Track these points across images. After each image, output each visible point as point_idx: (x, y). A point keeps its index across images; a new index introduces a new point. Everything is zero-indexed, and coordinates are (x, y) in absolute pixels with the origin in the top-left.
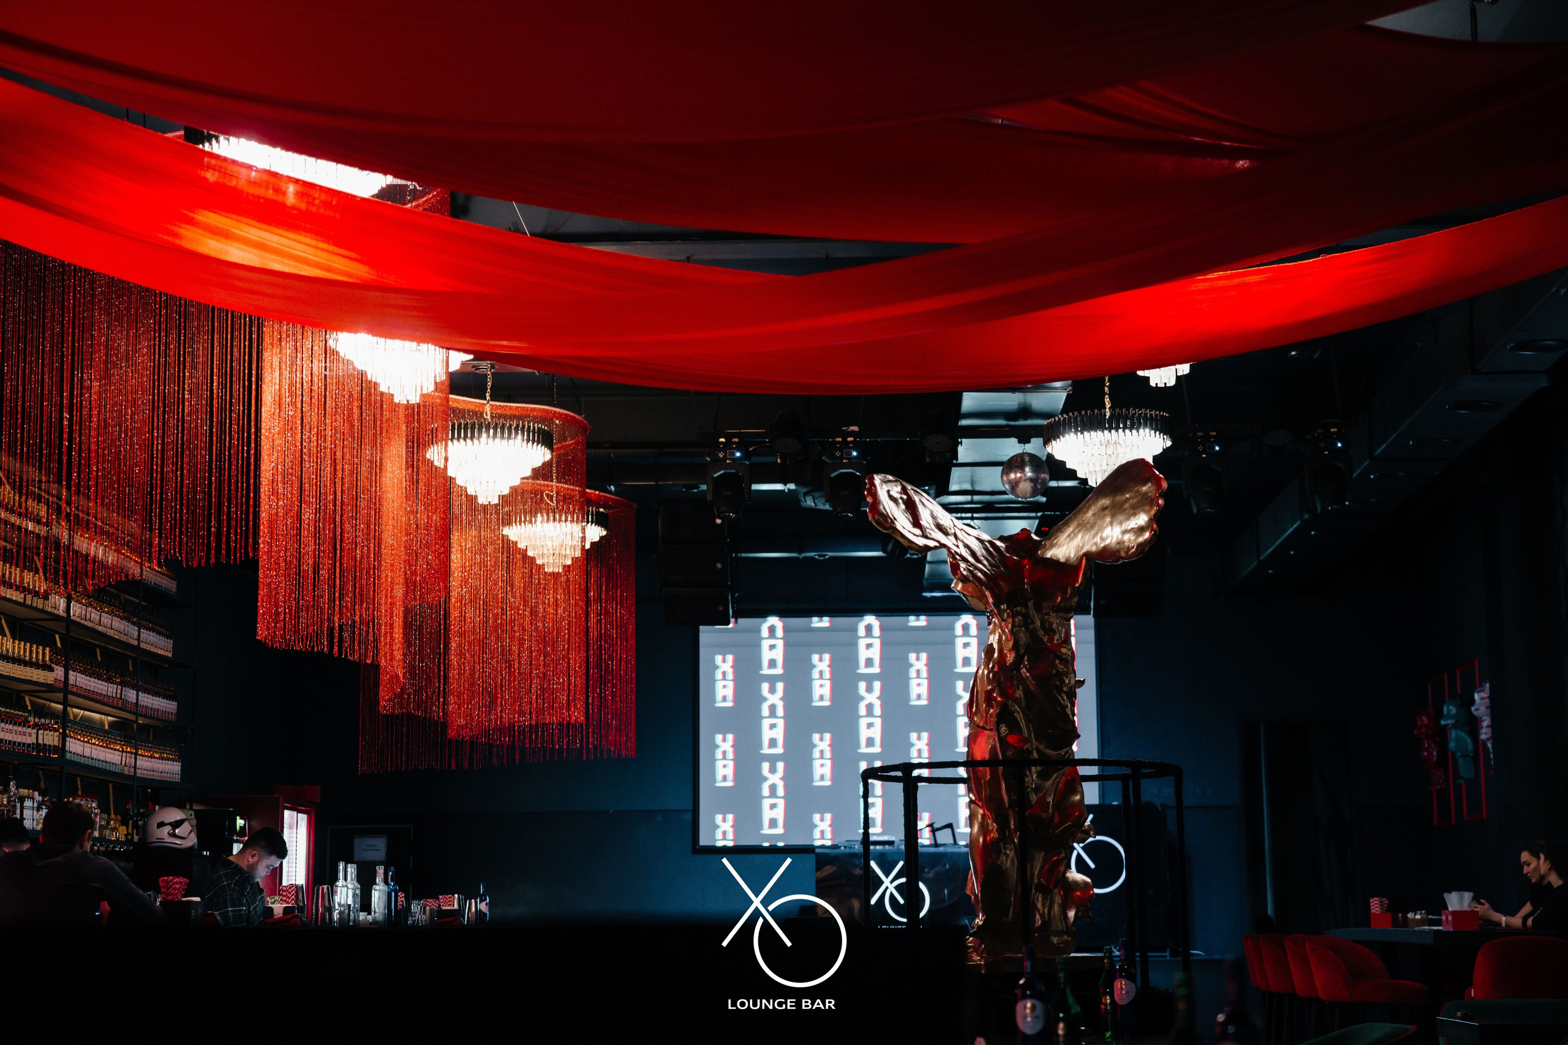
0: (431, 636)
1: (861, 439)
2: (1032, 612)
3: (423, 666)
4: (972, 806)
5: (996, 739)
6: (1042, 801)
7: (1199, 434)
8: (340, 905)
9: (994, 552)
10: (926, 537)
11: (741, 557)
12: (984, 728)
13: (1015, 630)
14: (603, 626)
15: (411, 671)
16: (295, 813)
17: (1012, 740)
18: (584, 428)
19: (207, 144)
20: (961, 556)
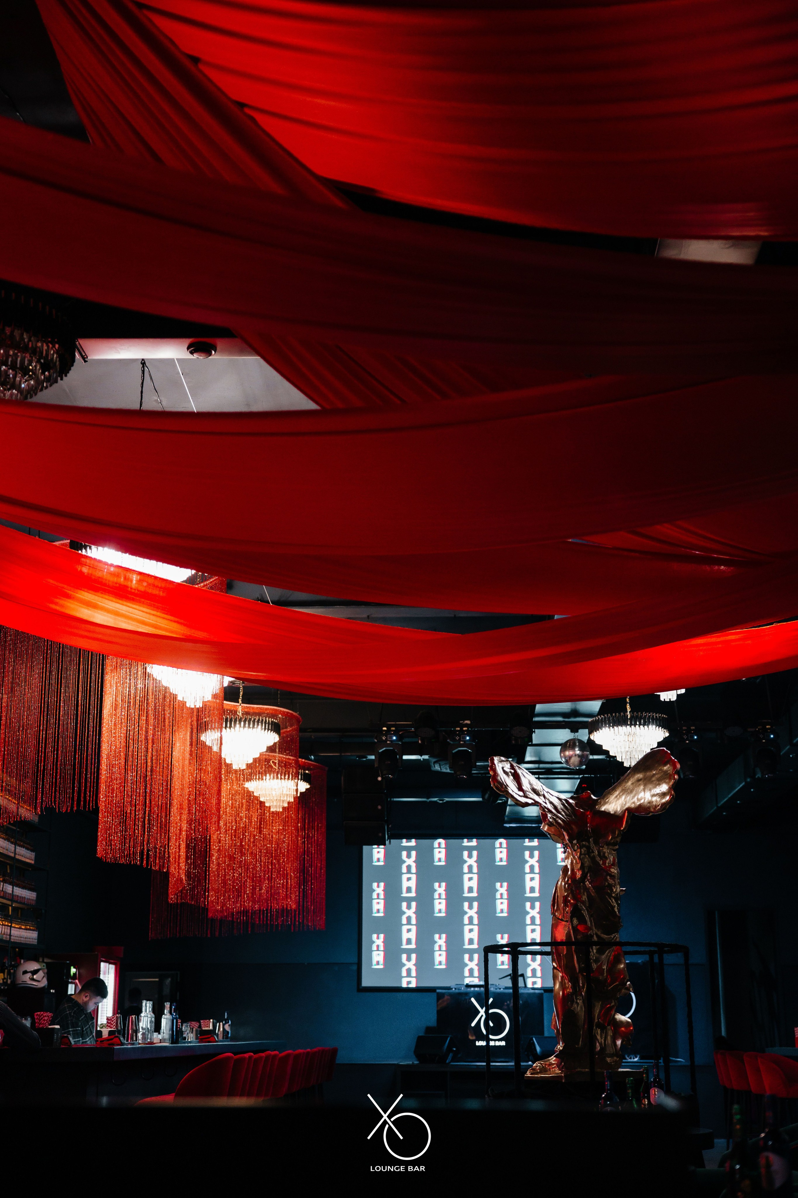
0: (201, 853)
1: (472, 729)
2: (592, 845)
3: (195, 872)
4: (555, 971)
5: (571, 927)
6: (600, 968)
7: (684, 728)
8: (142, 1028)
9: (568, 807)
10: (527, 797)
11: (393, 801)
12: (562, 920)
13: (582, 857)
14: (306, 846)
15: (188, 874)
16: (107, 964)
17: (580, 928)
18: (298, 721)
19: (84, 550)
20: (548, 809)
